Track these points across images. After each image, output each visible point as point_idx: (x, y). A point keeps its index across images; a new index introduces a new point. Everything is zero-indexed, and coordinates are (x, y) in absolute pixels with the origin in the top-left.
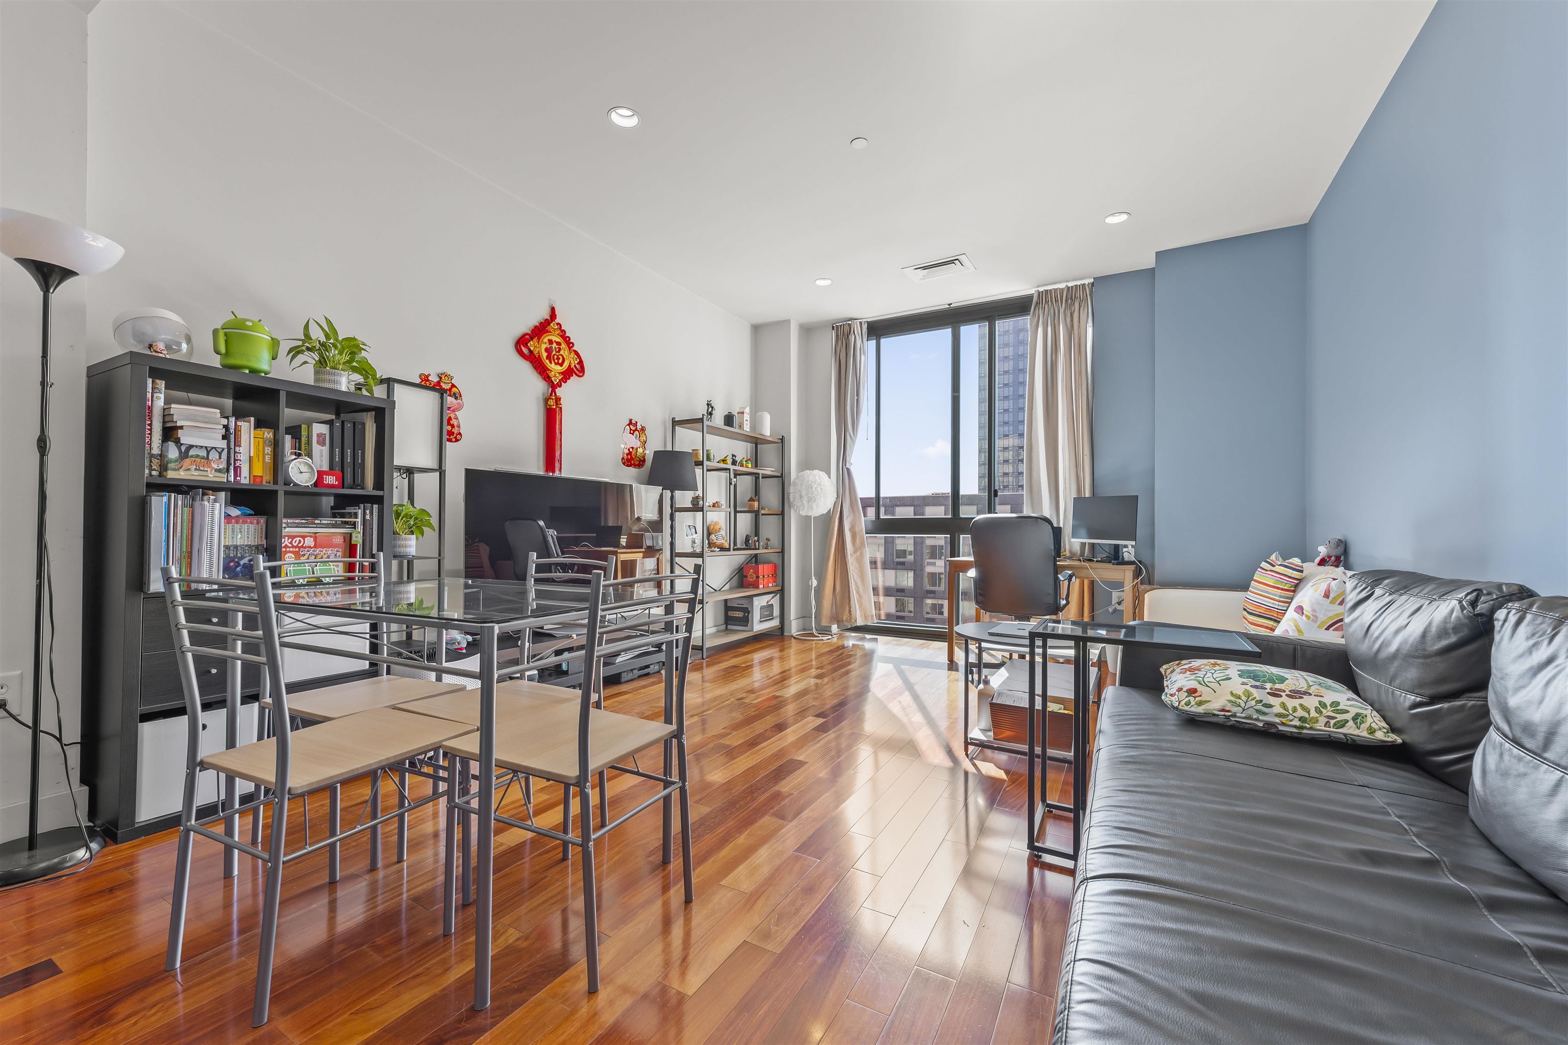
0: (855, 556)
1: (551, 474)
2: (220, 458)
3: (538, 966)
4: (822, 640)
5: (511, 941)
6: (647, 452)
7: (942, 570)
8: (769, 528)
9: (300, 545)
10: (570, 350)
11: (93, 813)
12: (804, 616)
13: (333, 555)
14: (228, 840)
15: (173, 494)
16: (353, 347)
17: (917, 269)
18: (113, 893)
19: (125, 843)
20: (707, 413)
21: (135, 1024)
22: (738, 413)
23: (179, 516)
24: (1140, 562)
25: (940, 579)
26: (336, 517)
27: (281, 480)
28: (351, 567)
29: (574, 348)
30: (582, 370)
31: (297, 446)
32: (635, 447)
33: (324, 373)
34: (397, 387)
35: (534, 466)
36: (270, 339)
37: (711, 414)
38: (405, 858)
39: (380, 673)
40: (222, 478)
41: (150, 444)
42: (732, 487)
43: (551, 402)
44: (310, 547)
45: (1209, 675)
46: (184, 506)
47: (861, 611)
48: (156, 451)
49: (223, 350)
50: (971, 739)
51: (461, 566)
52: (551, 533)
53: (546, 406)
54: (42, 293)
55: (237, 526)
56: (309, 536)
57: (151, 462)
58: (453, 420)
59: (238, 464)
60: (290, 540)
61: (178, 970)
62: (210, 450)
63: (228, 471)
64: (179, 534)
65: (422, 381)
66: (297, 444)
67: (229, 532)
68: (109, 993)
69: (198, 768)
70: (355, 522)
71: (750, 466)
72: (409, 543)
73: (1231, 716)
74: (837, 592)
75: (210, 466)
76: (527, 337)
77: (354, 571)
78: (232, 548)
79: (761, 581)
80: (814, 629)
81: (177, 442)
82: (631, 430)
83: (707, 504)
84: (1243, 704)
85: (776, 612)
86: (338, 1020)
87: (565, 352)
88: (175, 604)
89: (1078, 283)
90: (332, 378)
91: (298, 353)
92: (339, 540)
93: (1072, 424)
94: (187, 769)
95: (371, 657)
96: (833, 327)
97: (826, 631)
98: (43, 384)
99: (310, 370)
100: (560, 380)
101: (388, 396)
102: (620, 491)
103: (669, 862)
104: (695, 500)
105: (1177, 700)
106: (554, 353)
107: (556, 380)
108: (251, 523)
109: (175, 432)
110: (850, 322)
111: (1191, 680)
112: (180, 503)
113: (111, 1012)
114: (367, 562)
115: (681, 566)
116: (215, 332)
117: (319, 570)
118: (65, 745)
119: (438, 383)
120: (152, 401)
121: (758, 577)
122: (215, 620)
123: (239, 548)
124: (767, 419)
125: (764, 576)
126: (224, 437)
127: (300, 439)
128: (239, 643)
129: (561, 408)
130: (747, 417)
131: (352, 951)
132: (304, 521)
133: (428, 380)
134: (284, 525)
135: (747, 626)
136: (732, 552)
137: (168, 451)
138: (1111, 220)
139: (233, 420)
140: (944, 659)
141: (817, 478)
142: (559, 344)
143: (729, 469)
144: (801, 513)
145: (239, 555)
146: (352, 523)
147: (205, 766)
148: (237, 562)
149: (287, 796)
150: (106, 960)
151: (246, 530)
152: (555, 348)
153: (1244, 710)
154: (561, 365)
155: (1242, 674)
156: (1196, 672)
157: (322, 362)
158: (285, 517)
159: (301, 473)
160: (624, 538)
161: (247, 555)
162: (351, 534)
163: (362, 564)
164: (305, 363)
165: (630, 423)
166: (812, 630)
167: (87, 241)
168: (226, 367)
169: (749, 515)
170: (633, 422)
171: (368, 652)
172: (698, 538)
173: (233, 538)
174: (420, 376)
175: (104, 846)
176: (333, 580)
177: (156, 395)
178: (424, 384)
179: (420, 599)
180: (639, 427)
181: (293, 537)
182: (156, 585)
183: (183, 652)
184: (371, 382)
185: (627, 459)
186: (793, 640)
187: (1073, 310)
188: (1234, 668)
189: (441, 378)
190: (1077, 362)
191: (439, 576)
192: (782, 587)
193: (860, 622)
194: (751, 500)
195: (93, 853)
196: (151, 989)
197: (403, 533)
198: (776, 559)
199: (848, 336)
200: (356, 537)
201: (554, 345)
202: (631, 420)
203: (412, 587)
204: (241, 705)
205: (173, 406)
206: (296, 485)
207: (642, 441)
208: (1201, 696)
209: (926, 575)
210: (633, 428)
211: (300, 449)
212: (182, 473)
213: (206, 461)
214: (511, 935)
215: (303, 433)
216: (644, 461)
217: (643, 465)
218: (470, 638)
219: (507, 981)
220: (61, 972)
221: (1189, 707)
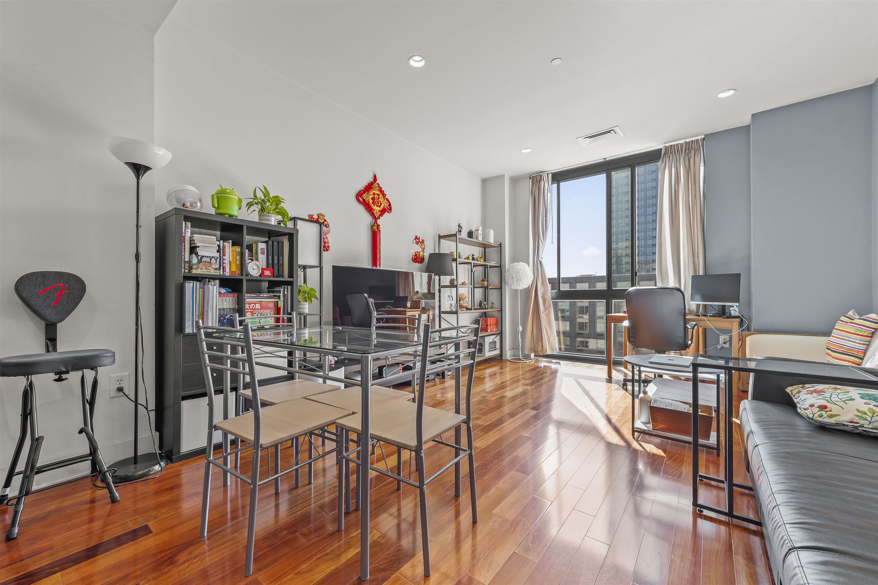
0: (545, 312)
1: (375, 268)
2: (216, 262)
3: (393, 555)
4: (526, 362)
5: (375, 538)
6: (425, 254)
7: (587, 321)
8: (493, 296)
9: (253, 308)
10: (384, 198)
11: (161, 446)
12: (514, 348)
13: (269, 313)
14: (224, 467)
15: (195, 282)
16: (277, 200)
17: (585, 138)
18: (172, 490)
19: (177, 463)
20: (458, 231)
21: (188, 566)
22: (475, 230)
23: (198, 293)
24: (743, 316)
25: (586, 326)
26: (270, 293)
27: (244, 274)
28: (278, 320)
29: (386, 197)
30: (390, 209)
31: (251, 255)
32: (419, 251)
33: (264, 215)
34: (299, 222)
35: (366, 264)
36: (238, 198)
37: (460, 231)
38: (312, 482)
39: (295, 378)
40: (217, 273)
41: (184, 256)
42: (472, 273)
43: (375, 228)
44: (258, 309)
45: (833, 396)
46: (200, 288)
47: (549, 346)
48: (187, 259)
49: (216, 206)
50: (636, 428)
51: (331, 319)
52: (371, 301)
53: (372, 230)
54: (136, 179)
55: (224, 298)
56: (258, 303)
57: (185, 265)
58: (325, 239)
59: (224, 266)
60: (249, 305)
61: (206, 537)
62: (212, 258)
63: (220, 269)
64: (198, 303)
65: (310, 218)
66: (251, 254)
67: (221, 301)
68: (175, 547)
69: (214, 429)
70: (280, 296)
71: (482, 261)
72: (305, 306)
73: (859, 426)
74: (534, 334)
75: (212, 267)
76: (362, 192)
77: (279, 322)
78: (222, 310)
79: (489, 327)
80: (521, 355)
81: (197, 254)
82: (416, 242)
83: (459, 283)
84: (869, 419)
85: (498, 345)
86: (288, 577)
87: (381, 199)
88: (202, 340)
89: (694, 139)
90: (267, 218)
91: (251, 205)
92: (272, 305)
93: (690, 229)
94: (209, 429)
95: (288, 369)
96: (530, 177)
97: (527, 357)
98: (137, 226)
99: (256, 214)
100: (379, 216)
101: (294, 227)
102: (407, 276)
103: (459, 496)
104: (452, 281)
105: (811, 413)
106: (376, 200)
107: (377, 215)
108: (231, 296)
109: (196, 249)
110: (541, 174)
111: (820, 399)
112: (198, 286)
113: (177, 558)
114: (286, 317)
115: (444, 319)
116: (213, 196)
117: (263, 322)
118: (149, 411)
119: (318, 219)
120: (185, 234)
121: (487, 325)
122: (215, 348)
123: (225, 310)
124: (492, 233)
125: (490, 325)
126: (218, 251)
127: (252, 252)
128: (229, 361)
129: (380, 231)
130: (480, 232)
131: (291, 535)
132: (255, 295)
133: (312, 218)
134: (246, 297)
135: (481, 353)
136: (473, 311)
137: (192, 259)
138: (721, 95)
139: (222, 242)
140: (606, 376)
141: (522, 267)
142: (378, 195)
143: (471, 263)
144: (512, 288)
145: (225, 313)
146: (278, 296)
147: (217, 428)
148: (224, 317)
149: (260, 449)
150: (171, 528)
151: (228, 300)
152: (377, 198)
153: (870, 423)
154: (380, 207)
155: (863, 397)
156: (822, 393)
157: (263, 210)
158: (247, 293)
159: (254, 269)
160: (409, 303)
161: (229, 313)
162: (278, 302)
163: (283, 318)
164: (254, 210)
165: (416, 238)
166: (519, 356)
167: (155, 151)
168: (217, 214)
169: (481, 289)
170: (418, 237)
171: (286, 366)
172: (454, 302)
173: (222, 304)
174: (309, 216)
175: (167, 464)
176: (270, 327)
177: (187, 230)
178: (311, 220)
179: (311, 337)
180: (421, 240)
181: (250, 304)
182: (189, 329)
183: (206, 366)
184: (286, 219)
185: (415, 259)
186: (508, 362)
187: (690, 156)
188: (854, 392)
189: (319, 216)
190: (693, 190)
191: (320, 325)
192: (501, 331)
193: (549, 352)
194: (483, 280)
195: (162, 467)
196: (194, 547)
197: (302, 301)
198: (497, 314)
199: (539, 182)
200: (280, 304)
201: (376, 196)
202: (416, 237)
203: (307, 331)
204: (230, 392)
205: (195, 235)
206: (251, 276)
207: (422, 248)
208: (831, 411)
209: (577, 324)
210: (418, 241)
211: (252, 257)
212: (199, 271)
213: (210, 264)
214: (375, 534)
215: (254, 248)
216: (423, 259)
217: (423, 262)
218: (336, 359)
219: (377, 563)
220: (152, 532)
221: (821, 418)
